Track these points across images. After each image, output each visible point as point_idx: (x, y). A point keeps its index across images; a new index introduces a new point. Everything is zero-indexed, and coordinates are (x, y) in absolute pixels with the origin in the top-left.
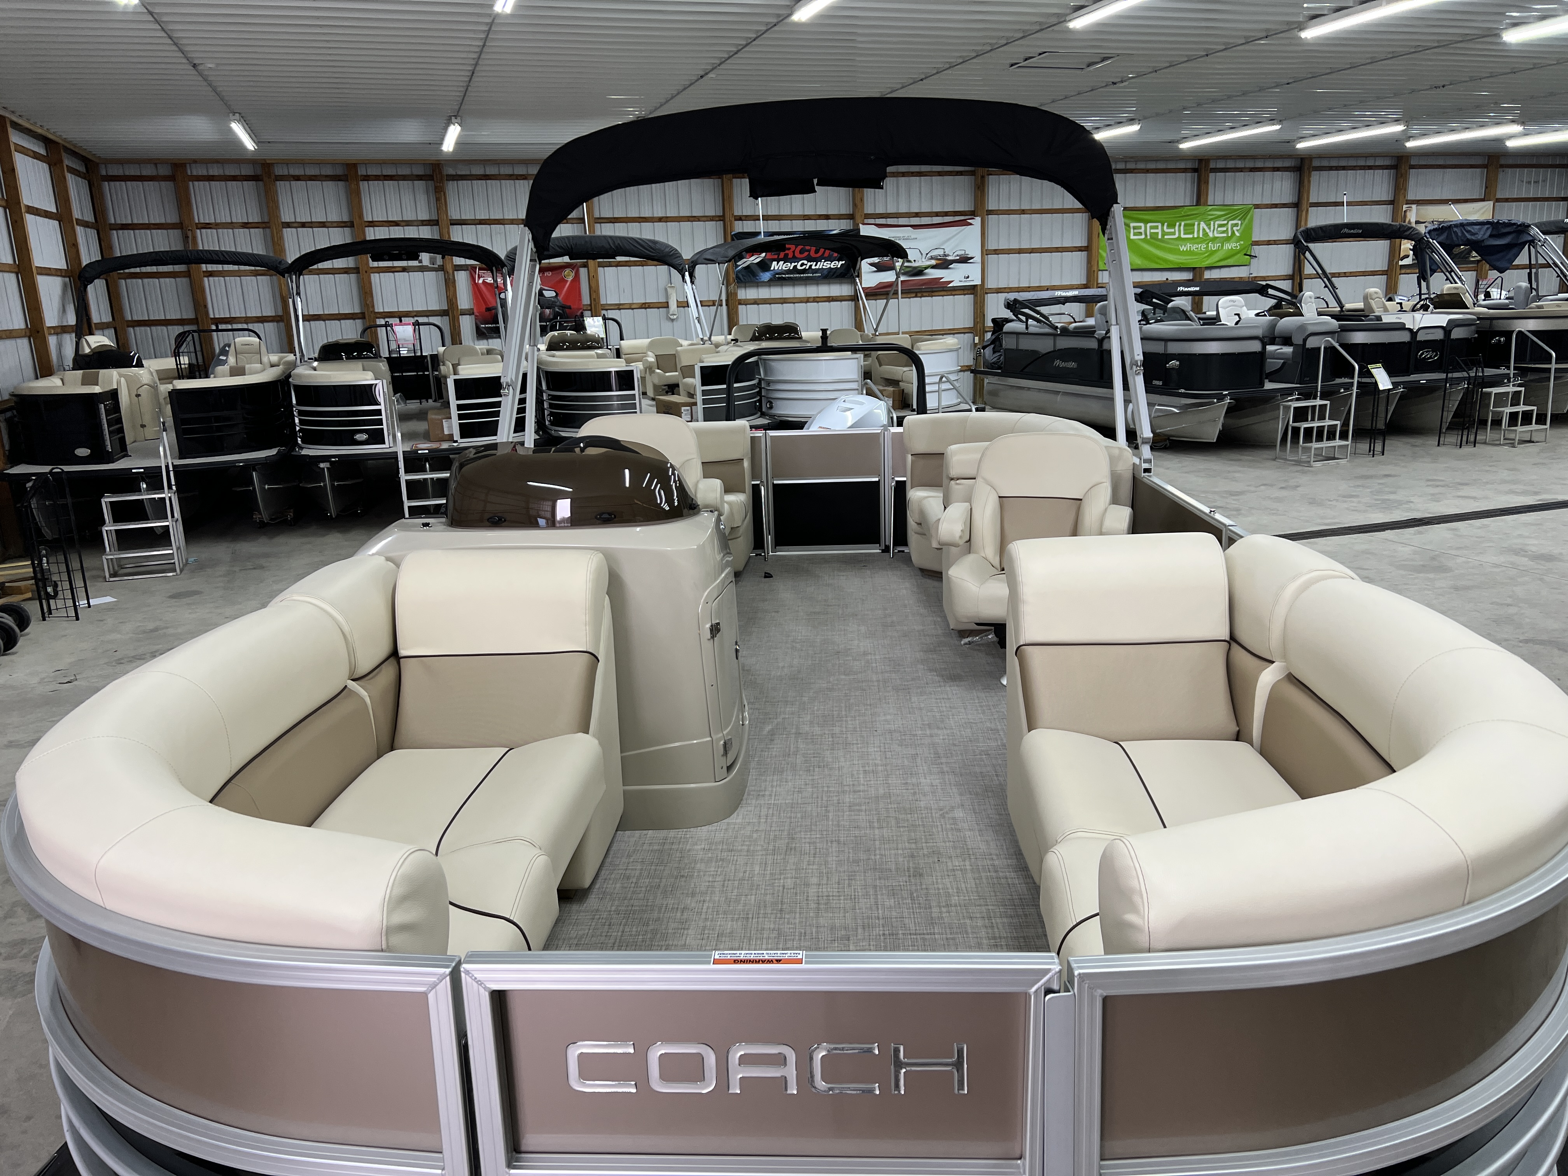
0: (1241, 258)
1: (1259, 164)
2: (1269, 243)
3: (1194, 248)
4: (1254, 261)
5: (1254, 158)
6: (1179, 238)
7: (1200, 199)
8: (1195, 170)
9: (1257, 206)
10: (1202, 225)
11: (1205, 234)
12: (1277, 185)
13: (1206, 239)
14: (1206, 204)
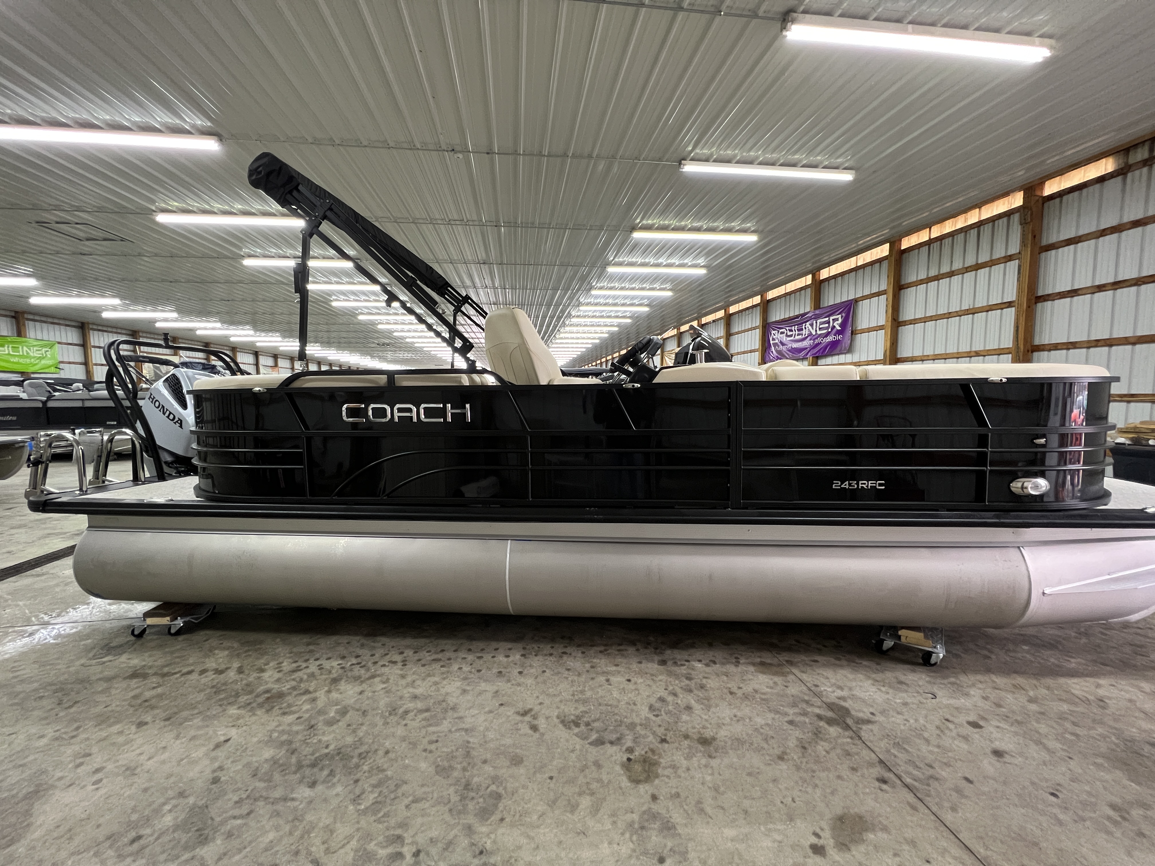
0: (53, 369)
1: (56, 321)
2: (70, 363)
3: (21, 361)
4: (62, 371)
5: (53, 317)
6: (9, 354)
7: (20, 333)
8: (13, 317)
9: (59, 343)
10: (25, 348)
11: (28, 353)
12: (69, 334)
13: (28, 356)
14: (25, 337)
